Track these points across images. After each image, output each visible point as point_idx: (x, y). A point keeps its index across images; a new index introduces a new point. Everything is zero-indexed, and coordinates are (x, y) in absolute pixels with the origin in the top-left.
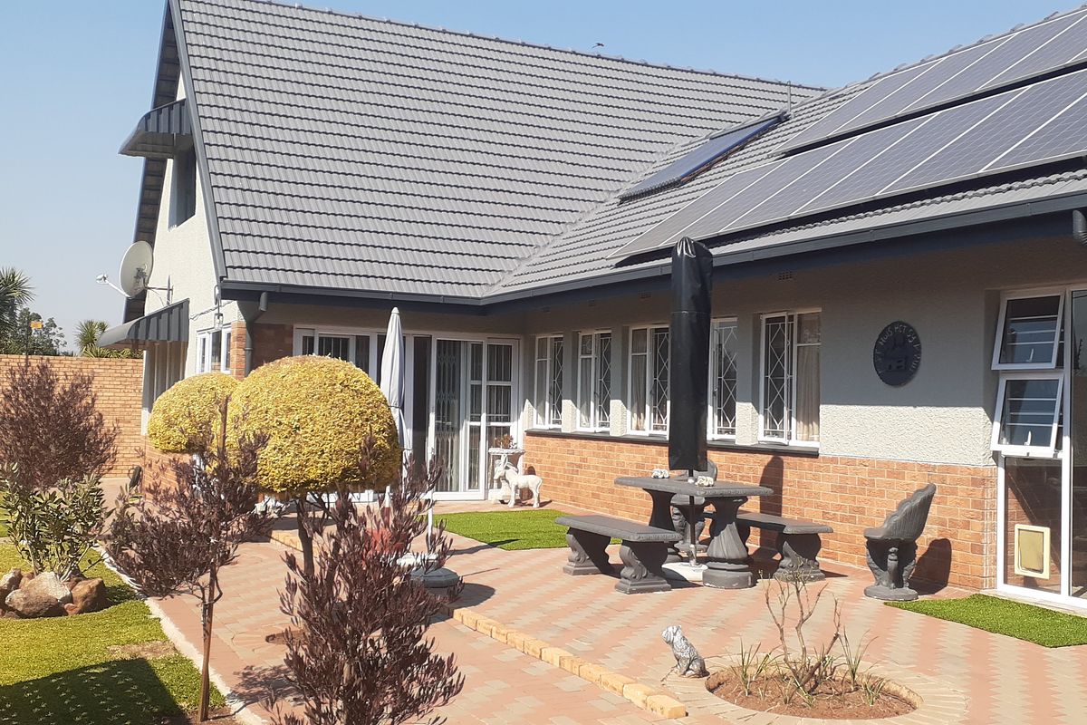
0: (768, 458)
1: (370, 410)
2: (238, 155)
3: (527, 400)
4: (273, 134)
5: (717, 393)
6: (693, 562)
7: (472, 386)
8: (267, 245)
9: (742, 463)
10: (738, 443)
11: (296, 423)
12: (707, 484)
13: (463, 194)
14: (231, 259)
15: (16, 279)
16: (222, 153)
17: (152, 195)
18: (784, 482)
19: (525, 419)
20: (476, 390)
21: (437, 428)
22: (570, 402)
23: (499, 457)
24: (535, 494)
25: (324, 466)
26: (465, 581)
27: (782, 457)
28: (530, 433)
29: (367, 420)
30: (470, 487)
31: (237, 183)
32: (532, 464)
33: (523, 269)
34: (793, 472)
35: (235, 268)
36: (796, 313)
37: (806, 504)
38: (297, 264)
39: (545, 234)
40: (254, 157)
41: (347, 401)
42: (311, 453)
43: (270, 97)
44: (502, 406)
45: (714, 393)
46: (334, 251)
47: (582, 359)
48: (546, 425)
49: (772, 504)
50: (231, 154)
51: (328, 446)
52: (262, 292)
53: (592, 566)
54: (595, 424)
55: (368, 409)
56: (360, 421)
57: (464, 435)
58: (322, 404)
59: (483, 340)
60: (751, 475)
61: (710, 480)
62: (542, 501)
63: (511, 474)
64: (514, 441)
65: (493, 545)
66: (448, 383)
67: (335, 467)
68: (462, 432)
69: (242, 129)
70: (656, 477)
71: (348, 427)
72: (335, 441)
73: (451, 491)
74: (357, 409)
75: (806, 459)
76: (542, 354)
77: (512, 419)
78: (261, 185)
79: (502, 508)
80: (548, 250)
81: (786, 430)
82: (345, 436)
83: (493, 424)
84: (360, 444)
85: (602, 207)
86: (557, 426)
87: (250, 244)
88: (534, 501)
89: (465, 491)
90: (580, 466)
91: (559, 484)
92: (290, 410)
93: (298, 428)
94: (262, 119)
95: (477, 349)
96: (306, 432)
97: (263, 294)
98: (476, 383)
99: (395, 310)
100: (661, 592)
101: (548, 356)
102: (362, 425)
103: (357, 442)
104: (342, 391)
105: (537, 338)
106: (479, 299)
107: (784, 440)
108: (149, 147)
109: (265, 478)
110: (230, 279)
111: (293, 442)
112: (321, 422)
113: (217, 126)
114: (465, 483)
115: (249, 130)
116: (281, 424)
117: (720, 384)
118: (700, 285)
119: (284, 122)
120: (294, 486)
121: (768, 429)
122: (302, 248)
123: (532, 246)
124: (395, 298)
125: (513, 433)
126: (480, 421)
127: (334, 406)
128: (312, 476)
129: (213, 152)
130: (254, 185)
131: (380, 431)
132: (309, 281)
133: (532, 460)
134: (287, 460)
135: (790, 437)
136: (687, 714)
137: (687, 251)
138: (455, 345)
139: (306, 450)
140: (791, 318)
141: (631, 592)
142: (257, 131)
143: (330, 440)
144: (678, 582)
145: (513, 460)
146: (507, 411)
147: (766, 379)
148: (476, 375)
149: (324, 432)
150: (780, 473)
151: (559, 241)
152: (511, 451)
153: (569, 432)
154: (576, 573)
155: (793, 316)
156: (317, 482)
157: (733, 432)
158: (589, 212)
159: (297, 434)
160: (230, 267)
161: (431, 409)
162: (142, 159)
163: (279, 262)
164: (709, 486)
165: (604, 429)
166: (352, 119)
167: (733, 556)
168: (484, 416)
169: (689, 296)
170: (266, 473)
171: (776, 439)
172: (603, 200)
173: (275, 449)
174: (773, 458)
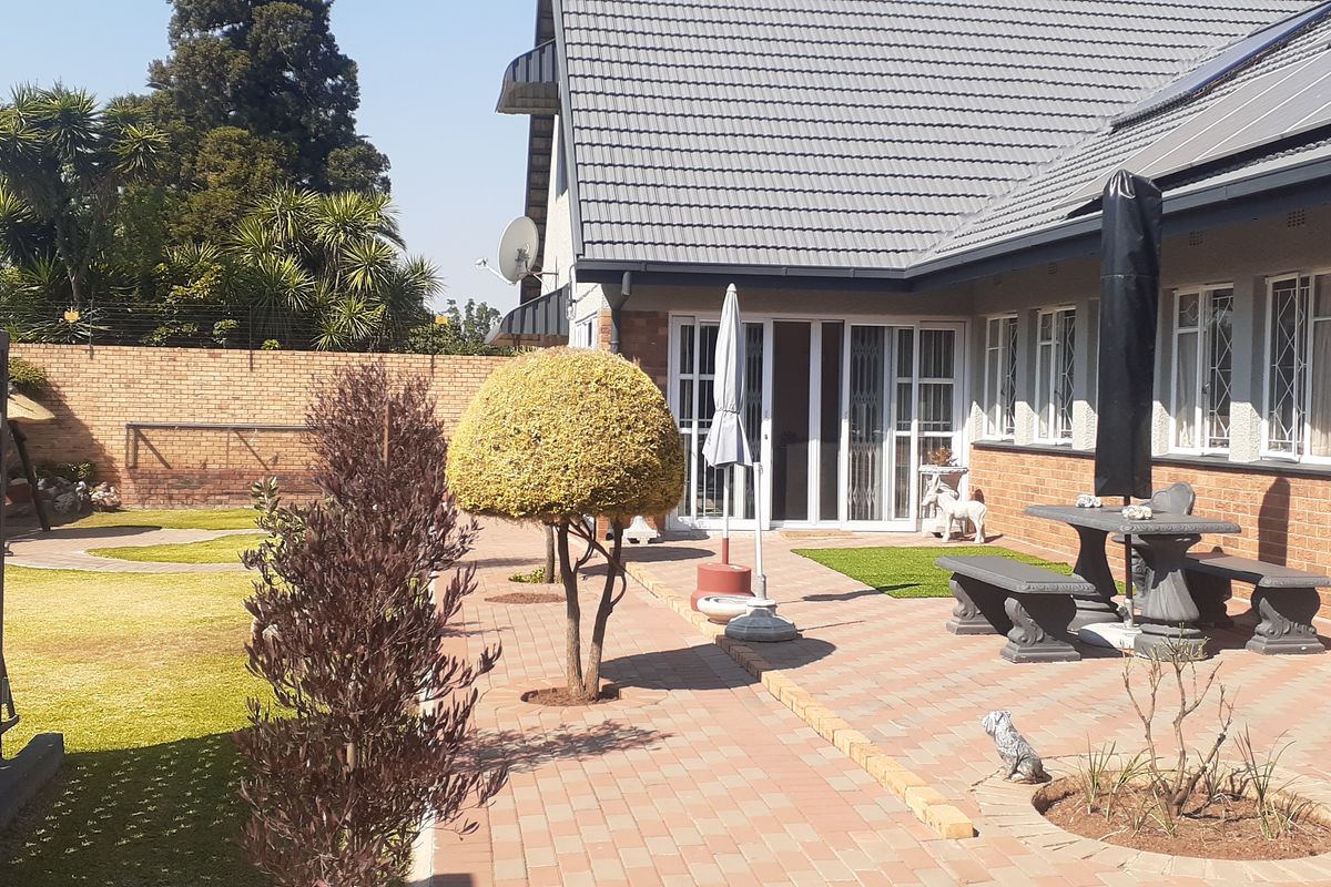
0: (1270, 481)
1: (634, 415)
2: (610, 103)
3: (974, 403)
4: (654, 73)
5: (1209, 390)
6: (1128, 623)
7: (899, 384)
8: (635, 213)
9: (1237, 487)
10: (1233, 459)
11: (536, 431)
12: (1140, 516)
13: (894, 132)
14: (592, 232)
15: (425, 267)
16: (590, 102)
17: (541, 160)
18: (1291, 514)
19: (972, 428)
20: (904, 390)
21: (853, 438)
22: (1025, 403)
23: (931, 477)
24: (978, 527)
25: (570, 485)
26: (805, 635)
27: (1288, 479)
28: (979, 447)
29: (628, 428)
30: (897, 515)
31: (606, 137)
32: (980, 487)
33: (970, 227)
34: (1304, 502)
35: (593, 243)
36: (1312, 275)
37: (1318, 545)
38: (669, 235)
39: (1006, 180)
40: (629, 104)
41: (602, 404)
42: (553, 469)
43: (656, 27)
44: (941, 410)
45: (1204, 390)
46: (717, 217)
47: (1042, 347)
48: (997, 435)
49: (1273, 544)
50: (602, 102)
51: (574, 461)
52: (623, 272)
53: (984, 623)
54: (1055, 433)
55: (631, 413)
56: (618, 429)
57: (888, 450)
58: (569, 407)
59: (914, 323)
60: (1248, 504)
61: (1147, 511)
62: (988, 534)
63: (946, 498)
64: (953, 457)
65: (880, 590)
66: (868, 379)
67: (583, 486)
68: (886, 444)
69: (617, 70)
70: (1082, 506)
71: (601, 437)
72: (583, 454)
73: (872, 519)
74: (615, 413)
75: (1319, 482)
76: (994, 343)
77: (954, 427)
78: (634, 139)
79: (935, 542)
80: (1008, 201)
81: (1294, 442)
82: (595, 448)
83: (927, 434)
84: (615, 458)
85: (1092, 139)
86: (1010, 437)
87: (615, 212)
88: (978, 536)
89: (889, 519)
90: (1035, 490)
91: (1012, 513)
92: (531, 414)
93: (539, 438)
94: (643, 56)
95: (906, 336)
96: (548, 443)
97: (626, 274)
98: (905, 380)
99: (732, 287)
100: (1066, 663)
101: (1000, 343)
102: (620, 433)
103: (612, 455)
104: (597, 390)
105: (989, 319)
106: (902, 270)
107: (1291, 455)
108: (530, 102)
109: (500, 498)
110: (587, 257)
111: (532, 455)
112: (566, 429)
113: (587, 68)
114: (889, 510)
115: (625, 71)
116: (519, 432)
117: (1213, 378)
118: (1142, 237)
119: (669, 58)
120: (533, 510)
121: (1274, 440)
122: (677, 215)
123: (984, 196)
124: (789, 274)
125: (955, 447)
126: (909, 429)
127: (585, 410)
128: (554, 498)
129: (580, 101)
130: (626, 139)
131: (646, 441)
132: (682, 256)
133: (980, 482)
134: (525, 476)
135: (1300, 450)
136: (976, 834)
137: (1123, 189)
138: (877, 332)
139: (546, 465)
140: (1305, 281)
141: (1019, 660)
142: (636, 72)
143: (576, 453)
144: (1096, 648)
145: (952, 481)
146: (948, 417)
147: (1273, 369)
148: (905, 370)
149: (569, 442)
150: (1286, 502)
151: (1025, 187)
152: (947, 470)
153: (1023, 444)
154: (960, 631)
155: (1308, 279)
156: (561, 505)
157: (1226, 444)
158: (1072, 147)
159: (537, 445)
160: (589, 242)
161: (843, 413)
162: (528, 117)
163: (648, 234)
164: (1143, 519)
165: (1067, 440)
166: (757, 47)
167: (1175, 616)
168: (915, 424)
169: (1126, 253)
170: (500, 492)
171: (1283, 454)
172: (1094, 130)
173: (511, 462)
174: (1277, 481)
